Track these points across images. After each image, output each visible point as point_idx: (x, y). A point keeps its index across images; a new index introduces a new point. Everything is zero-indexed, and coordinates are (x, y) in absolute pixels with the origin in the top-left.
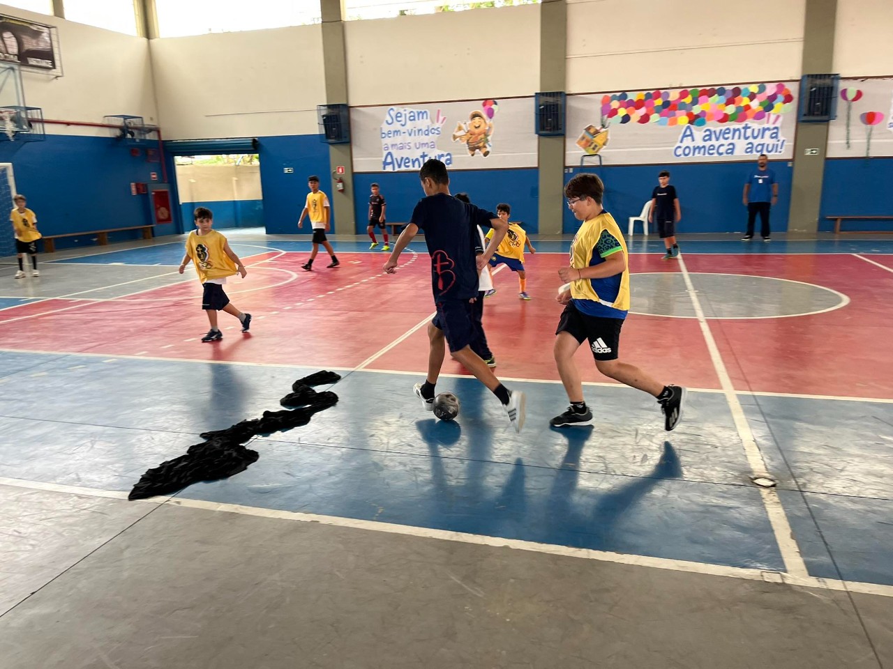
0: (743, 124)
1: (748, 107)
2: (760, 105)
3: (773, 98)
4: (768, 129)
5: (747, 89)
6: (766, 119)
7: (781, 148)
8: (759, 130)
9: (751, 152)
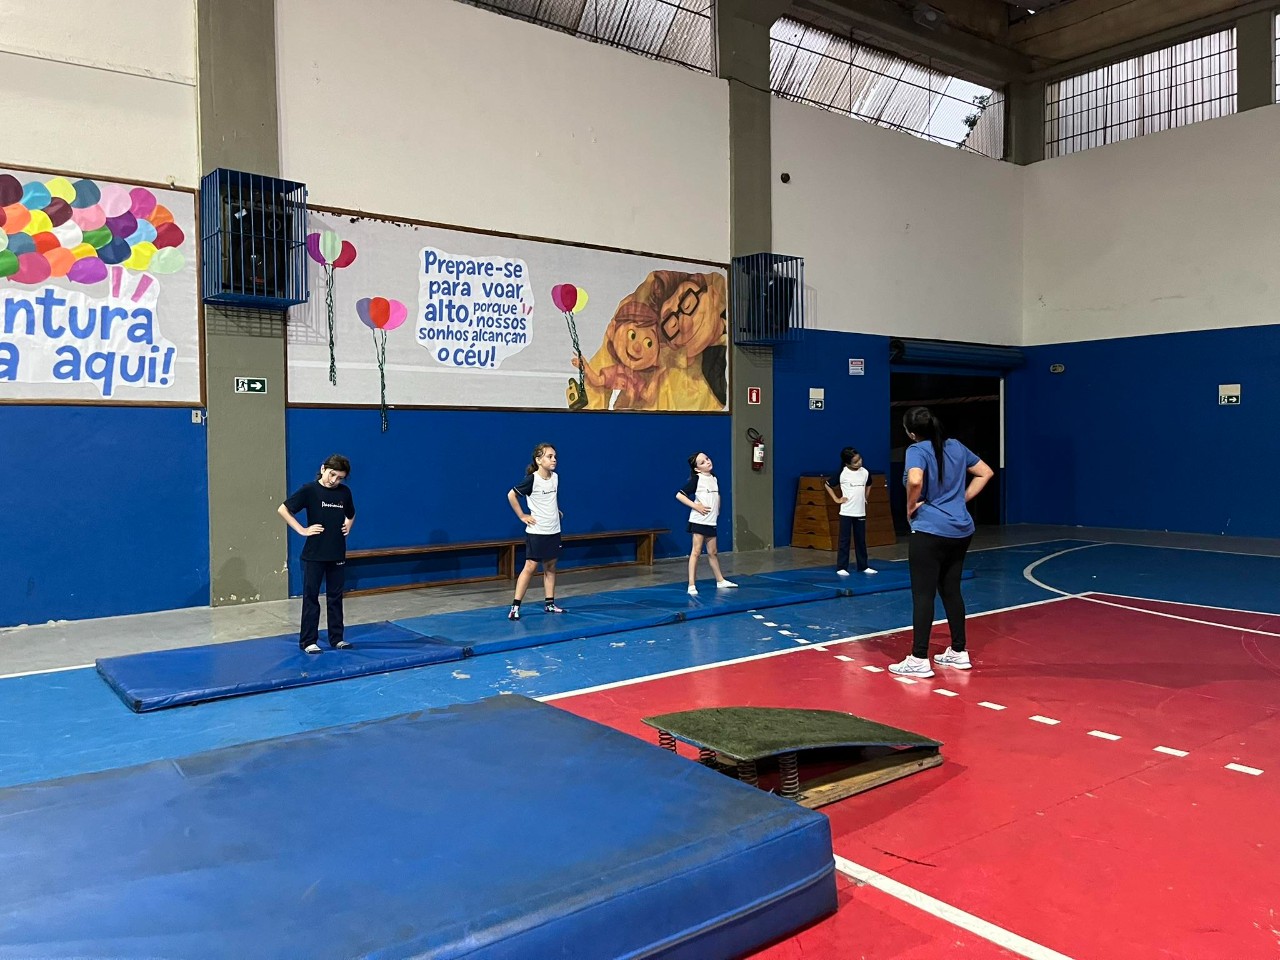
0: (36, 291)
1: (48, 242)
2: (84, 241)
3: (123, 227)
4: (123, 314)
5: (39, 187)
6: (110, 281)
7: (166, 370)
8: (92, 312)
9: (75, 375)
